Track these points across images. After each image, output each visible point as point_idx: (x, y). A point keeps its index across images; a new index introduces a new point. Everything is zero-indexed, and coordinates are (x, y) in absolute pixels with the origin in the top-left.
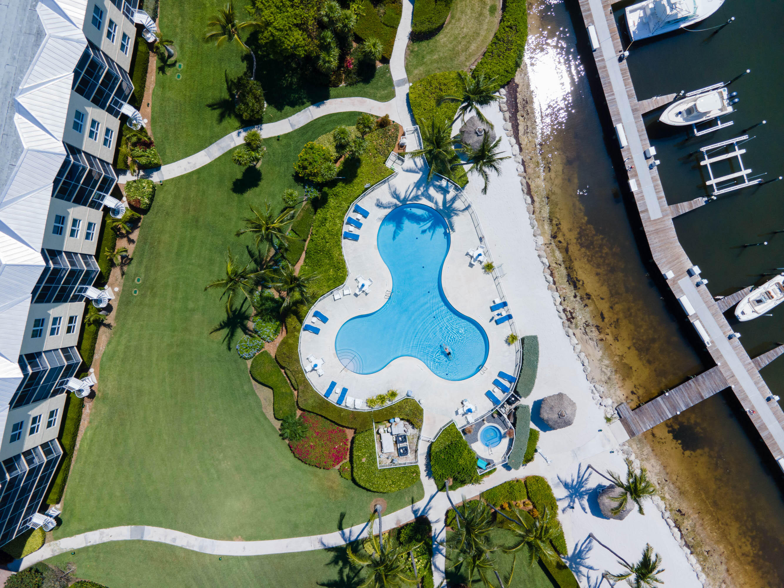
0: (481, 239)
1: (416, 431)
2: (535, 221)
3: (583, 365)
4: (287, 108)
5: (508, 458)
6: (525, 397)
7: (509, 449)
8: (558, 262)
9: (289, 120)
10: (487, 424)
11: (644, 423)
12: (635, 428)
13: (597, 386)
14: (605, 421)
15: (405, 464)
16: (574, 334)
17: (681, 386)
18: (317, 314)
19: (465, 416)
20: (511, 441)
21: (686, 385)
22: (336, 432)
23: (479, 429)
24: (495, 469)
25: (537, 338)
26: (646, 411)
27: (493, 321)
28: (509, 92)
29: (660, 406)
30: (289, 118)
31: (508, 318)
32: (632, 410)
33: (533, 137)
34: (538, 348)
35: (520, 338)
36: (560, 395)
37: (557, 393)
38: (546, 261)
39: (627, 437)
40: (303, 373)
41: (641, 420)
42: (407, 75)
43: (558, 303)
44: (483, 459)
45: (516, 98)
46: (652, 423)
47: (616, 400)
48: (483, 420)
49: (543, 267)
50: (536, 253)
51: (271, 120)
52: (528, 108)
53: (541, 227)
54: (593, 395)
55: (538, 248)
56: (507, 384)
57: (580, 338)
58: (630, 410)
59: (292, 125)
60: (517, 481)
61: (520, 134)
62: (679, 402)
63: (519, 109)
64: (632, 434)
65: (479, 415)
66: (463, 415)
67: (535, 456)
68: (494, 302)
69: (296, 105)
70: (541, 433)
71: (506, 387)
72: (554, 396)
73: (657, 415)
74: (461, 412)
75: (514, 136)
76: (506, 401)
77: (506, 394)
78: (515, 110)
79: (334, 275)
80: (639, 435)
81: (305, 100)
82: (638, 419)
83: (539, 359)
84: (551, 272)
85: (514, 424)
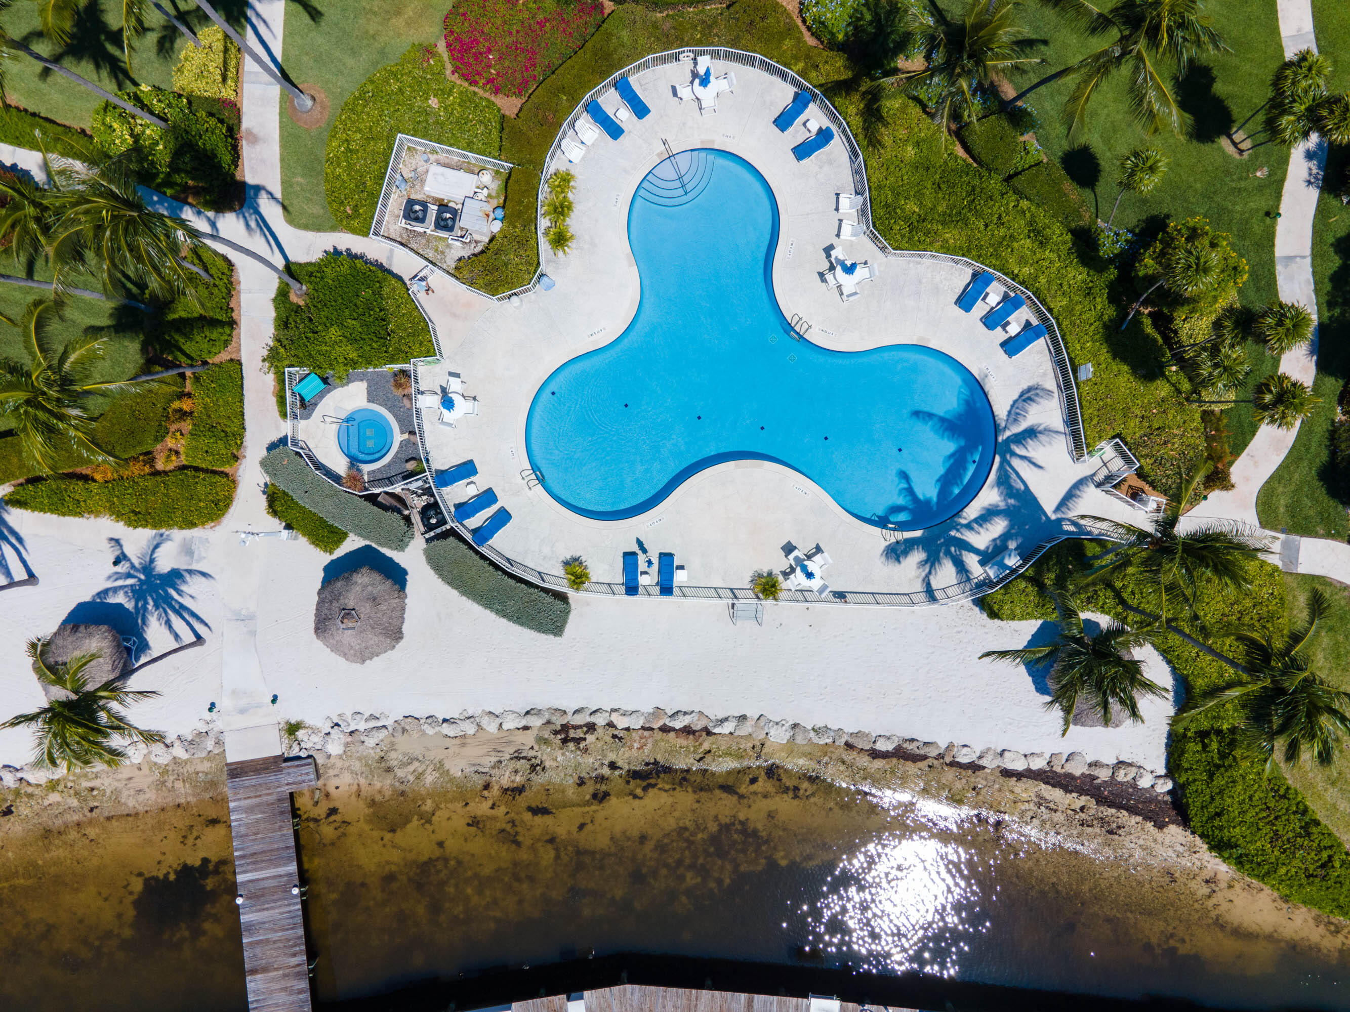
0: (840, 596)
1: (451, 264)
2: (829, 741)
3: (445, 721)
4: (1336, 262)
5: (298, 454)
6: (427, 552)
7: (319, 466)
8: (708, 758)
9: (1304, 257)
10: (398, 437)
11: (250, 810)
12: (247, 783)
13: (383, 734)
14: (293, 722)
15: (385, 206)
16: (526, 728)
17: (301, 932)
18: (824, 136)
19: (439, 392)
20: (337, 478)
21: (299, 945)
22: (527, 70)
23: (395, 416)
24: (284, 415)
25: (556, 634)
26: (277, 826)
27: (635, 548)
28: (1154, 800)
29: (273, 863)
30: (1308, 260)
31: (631, 585)
32: (291, 794)
33: (1023, 813)
34: (531, 628)
35: (571, 594)
36: (396, 635)
37: (405, 629)
38: (727, 728)
39: (233, 757)
40: (699, 43)
41: (258, 805)
42: (1304, 575)
43: (615, 718)
44: (321, 395)
45: (1132, 811)
46: (242, 829)
47: (333, 766)
48: (412, 433)
49: (713, 718)
50: (752, 713)
51: (1322, 213)
52: (1098, 830)
53: (808, 749)
54: (367, 715)
55: (762, 722)
56: (476, 521)
57: (513, 738)
58: (293, 788)
59: (1290, 259)
60: (236, 458)
61: (1043, 786)
62: (266, 913)
63: (1102, 808)
64: (238, 771)
65: (427, 427)
66: (444, 390)
67: (277, 521)
68: (682, 567)
69: (1334, 288)
70: (326, 558)
71: (468, 516)
72: (402, 618)
73: (256, 848)
74: (455, 385)
75: (1045, 772)
76: (436, 503)
77: (453, 509)
78: (1106, 798)
79: (903, 210)
80: (227, 789)
81: (1337, 312)
82: (265, 799)
83: (504, 621)
84: (694, 732)
85: (372, 499)
